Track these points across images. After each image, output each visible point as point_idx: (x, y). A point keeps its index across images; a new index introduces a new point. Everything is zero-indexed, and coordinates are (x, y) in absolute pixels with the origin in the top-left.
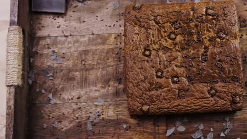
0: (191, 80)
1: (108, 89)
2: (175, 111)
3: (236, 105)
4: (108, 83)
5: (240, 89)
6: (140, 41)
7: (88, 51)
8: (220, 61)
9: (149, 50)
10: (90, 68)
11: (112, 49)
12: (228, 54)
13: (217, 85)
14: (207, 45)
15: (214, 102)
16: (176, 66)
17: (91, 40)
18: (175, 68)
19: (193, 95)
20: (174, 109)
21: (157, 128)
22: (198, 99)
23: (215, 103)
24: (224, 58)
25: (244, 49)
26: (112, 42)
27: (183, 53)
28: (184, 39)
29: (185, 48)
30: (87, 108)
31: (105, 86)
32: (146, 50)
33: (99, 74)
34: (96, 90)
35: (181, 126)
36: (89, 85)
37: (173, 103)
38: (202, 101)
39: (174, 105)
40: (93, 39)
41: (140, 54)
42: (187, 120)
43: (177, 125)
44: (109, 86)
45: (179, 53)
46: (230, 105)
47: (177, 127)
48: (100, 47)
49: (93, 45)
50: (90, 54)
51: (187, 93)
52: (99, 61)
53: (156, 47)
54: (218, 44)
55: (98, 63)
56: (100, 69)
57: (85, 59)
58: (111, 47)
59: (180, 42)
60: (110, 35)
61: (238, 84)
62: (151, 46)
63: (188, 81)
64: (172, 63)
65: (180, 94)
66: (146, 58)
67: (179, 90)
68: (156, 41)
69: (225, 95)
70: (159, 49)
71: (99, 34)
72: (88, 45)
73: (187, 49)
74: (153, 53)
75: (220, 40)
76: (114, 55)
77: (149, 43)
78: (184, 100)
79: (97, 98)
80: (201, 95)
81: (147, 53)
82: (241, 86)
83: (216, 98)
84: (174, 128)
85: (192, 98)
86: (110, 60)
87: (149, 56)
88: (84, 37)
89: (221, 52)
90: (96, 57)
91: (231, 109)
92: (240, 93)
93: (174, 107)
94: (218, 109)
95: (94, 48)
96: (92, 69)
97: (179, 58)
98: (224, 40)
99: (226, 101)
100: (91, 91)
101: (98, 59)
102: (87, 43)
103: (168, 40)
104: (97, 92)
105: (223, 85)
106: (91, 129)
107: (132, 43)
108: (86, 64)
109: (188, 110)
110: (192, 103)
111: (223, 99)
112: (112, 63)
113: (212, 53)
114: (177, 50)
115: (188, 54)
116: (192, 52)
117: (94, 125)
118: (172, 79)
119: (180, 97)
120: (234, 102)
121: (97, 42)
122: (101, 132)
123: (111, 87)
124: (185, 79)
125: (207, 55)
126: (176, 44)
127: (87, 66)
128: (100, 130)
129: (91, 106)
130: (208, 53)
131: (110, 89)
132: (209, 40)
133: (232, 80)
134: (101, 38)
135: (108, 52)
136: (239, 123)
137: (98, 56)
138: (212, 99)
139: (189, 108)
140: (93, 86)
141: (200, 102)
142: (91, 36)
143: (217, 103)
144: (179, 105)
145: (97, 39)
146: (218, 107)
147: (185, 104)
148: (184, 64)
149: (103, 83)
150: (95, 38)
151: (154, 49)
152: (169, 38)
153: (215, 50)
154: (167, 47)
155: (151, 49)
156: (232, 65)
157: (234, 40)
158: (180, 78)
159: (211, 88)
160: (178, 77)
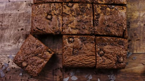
0: (84, 41)
1: (18, 45)
2: (70, 65)
3: (120, 64)
4: (19, 40)
5: (124, 52)
6: (44, 7)
7: (5, 14)
8: (108, 26)
9: (51, 15)
10: (6, 28)
11: (23, 13)
12: (115, 21)
13: (105, 47)
14: (99, 12)
15: (102, 60)
16: (72, 28)
17: (8, 6)
18: (71, 30)
19: (84, 53)
20: (68, 63)
21: (55, 77)
22: (88, 56)
23: (103, 62)
24: (112, 24)
25: (129, 16)
26: (23, 8)
27: (78, 18)
28: (80, 7)
29: (79, 14)
30: (2, 59)
31: (16, 42)
32: (48, 14)
33: (12, 32)
34: (9, 45)
35: (74, 76)
36: (4, 41)
37: (68, 59)
38: (92, 58)
39: (69, 60)
40: (9, 6)
41: (43, 18)
42: (79, 72)
43: (71, 75)
44: (19, 42)
45: (75, 18)
46: (115, 64)
47: (71, 76)
48: (15, 12)
49: (8, 10)
50: (6, 17)
51: (80, 51)
52: (13, 23)
53: (57, 12)
54: (108, 12)
55: (11, 24)
56: (13, 29)
57: (3, 20)
58: (22, 12)
59: (76, 9)
60: (22, 2)
61: (123, 47)
62: (52, 11)
63: (81, 41)
64: (69, 25)
65: (74, 52)
66: (48, 21)
67: (74, 48)
68: (56, 8)
69: (111, 55)
70: (59, 14)
71: (14, 2)
72: (5, 10)
73: (81, 15)
74: (54, 17)
75: (109, 9)
76: (24, 18)
77: (51, 9)
78: (77, 56)
79: (9, 52)
80: (91, 53)
81: (49, 17)
82: (125, 49)
83: (104, 58)
84: (69, 77)
85: (84, 55)
86: (21, 22)
87: (50, 19)
88: (2, 4)
89: (109, 19)
90: (11, 19)
91: (115, 67)
92: (124, 55)
93: (69, 62)
94: (105, 67)
95: (9, 12)
96: (7, 28)
97: (74, 22)
98: (113, 10)
99: (112, 60)
100: (5, 46)
101: (12, 21)
102: (5, 8)
103: (66, 7)
104: (10, 47)
105: (110, 47)
106: (4, 75)
107: (38, 9)
108: (3, 24)
109: (80, 65)
110: (83, 59)
111: (109, 59)
112: (23, 25)
113: (102, 19)
114: (73, 16)
115: (82, 19)
116: (85, 17)
117: (7, 72)
118: (68, 39)
119: (74, 54)
120: (118, 62)
121: (11, 8)
122: (11, 78)
123: (20, 43)
124: (79, 39)
125: (98, 21)
126: (72, 11)
127: (4, 27)
128: (10, 77)
129: (5, 57)
130: (99, 19)
131: (19, 44)
132: (101, 9)
133: (118, 43)
134: (15, 5)
135: (19, 16)
136: (121, 76)
137: (12, 18)
138: (101, 58)
139: (81, 63)
140: (7, 42)
141: (90, 58)
142: (8, 3)
143: (104, 62)
144: (73, 60)
145: (12, 5)
146: (104, 65)
147: (78, 60)
148: (78, 27)
149: (14, 40)
150: (10, 4)
151: (54, 14)
152: (67, 6)
153: (105, 17)
154: (65, 13)
155: (53, 14)
156: (118, 30)
157: (121, 10)
158: (75, 39)
159: (101, 49)
160: (73, 38)
